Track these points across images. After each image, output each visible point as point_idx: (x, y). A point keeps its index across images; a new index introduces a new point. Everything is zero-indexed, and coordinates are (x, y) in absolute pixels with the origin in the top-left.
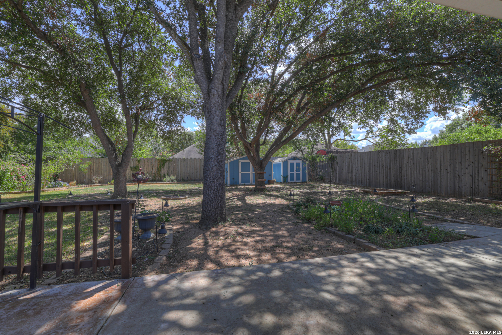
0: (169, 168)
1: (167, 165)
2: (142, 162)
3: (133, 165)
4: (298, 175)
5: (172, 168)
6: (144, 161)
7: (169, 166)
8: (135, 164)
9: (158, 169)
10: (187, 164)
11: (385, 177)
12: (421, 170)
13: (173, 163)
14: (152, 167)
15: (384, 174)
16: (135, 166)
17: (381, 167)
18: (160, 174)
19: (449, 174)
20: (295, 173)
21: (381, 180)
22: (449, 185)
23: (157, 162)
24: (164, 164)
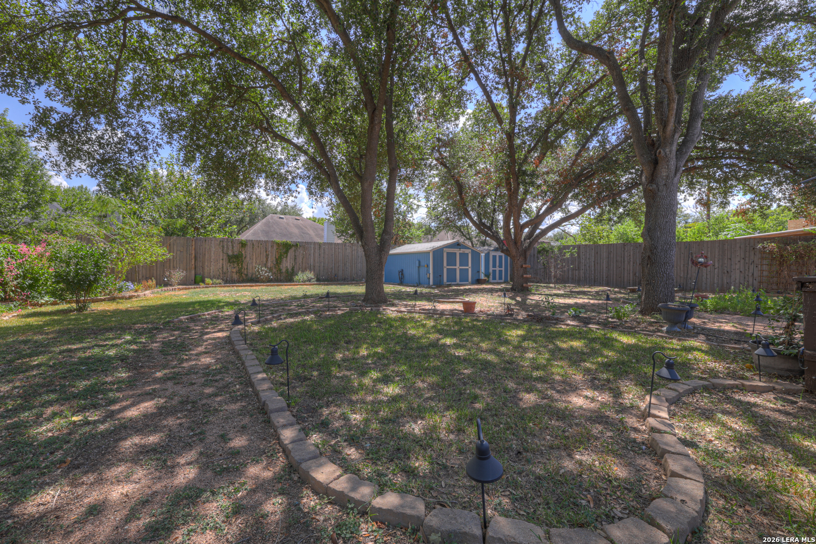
0: (295, 259)
1: (291, 253)
2: (249, 249)
3: (233, 251)
4: (500, 272)
5: (300, 260)
6: (253, 244)
7: (295, 256)
8: (236, 249)
9: (277, 260)
10: (324, 253)
11: (631, 274)
12: (682, 266)
13: (301, 251)
14: (267, 256)
15: (631, 271)
16: (235, 253)
17: (626, 262)
18: (280, 270)
19: (716, 270)
20: (497, 269)
21: (626, 278)
22: (716, 281)
23: (275, 248)
24: (287, 252)
